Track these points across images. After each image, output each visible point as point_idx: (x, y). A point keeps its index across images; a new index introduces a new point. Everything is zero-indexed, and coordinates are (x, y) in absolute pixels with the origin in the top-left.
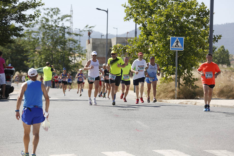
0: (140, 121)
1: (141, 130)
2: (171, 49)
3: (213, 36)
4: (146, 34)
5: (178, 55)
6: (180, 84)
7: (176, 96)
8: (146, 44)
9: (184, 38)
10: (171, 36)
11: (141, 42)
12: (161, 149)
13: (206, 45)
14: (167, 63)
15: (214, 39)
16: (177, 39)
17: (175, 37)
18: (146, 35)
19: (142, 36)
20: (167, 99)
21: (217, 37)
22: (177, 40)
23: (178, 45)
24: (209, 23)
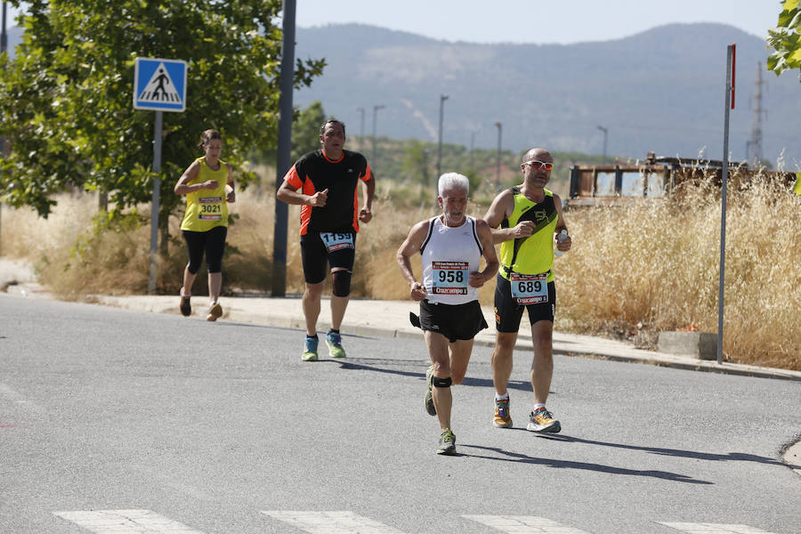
0: (8, 383)
1: (12, 422)
2: (139, 104)
3: (296, 62)
4: (43, 46)
5: (164, 128)
6: (170, 236)
7: (152, 285)
8: (43, 84)
9: (188, 65)
10: (139, 54)
11: (23, 72)
12: (89, 506)
13: (268, 96)
14: (121, 157)
15: (297, 73)
16: (162, 66)
17: (152, 59)
18: (41, 49)
19: (28, 49)
20: (117, 295)
21: (310, 68)
22: (161, 71)
23: (167, 91)
24: (281, 14)
